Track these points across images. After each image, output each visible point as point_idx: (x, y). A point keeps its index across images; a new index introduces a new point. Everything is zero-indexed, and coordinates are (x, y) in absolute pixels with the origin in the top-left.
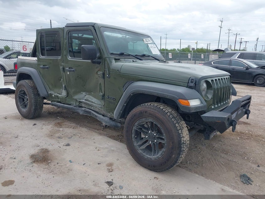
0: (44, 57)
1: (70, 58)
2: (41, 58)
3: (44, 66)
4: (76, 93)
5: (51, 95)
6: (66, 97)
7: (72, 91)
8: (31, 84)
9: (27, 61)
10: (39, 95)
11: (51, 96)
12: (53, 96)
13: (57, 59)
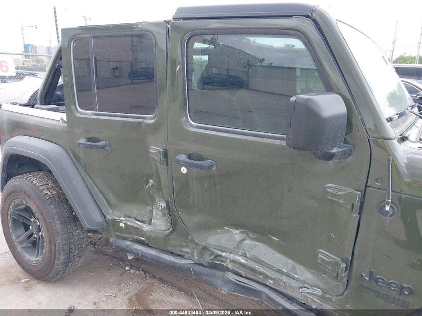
0: (89, 112)
1: (192, 126)
2: (79, 115)
3: (89, 140)
4: (206, 228)
5: (115, 223)
6: (167, 232)
7: (190, 220)
8: (49, 189)
9: (30, 121)
10: (75, 219)
11: (113, 225)
12: (122, 225)
13: (140, 123)
